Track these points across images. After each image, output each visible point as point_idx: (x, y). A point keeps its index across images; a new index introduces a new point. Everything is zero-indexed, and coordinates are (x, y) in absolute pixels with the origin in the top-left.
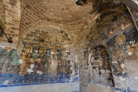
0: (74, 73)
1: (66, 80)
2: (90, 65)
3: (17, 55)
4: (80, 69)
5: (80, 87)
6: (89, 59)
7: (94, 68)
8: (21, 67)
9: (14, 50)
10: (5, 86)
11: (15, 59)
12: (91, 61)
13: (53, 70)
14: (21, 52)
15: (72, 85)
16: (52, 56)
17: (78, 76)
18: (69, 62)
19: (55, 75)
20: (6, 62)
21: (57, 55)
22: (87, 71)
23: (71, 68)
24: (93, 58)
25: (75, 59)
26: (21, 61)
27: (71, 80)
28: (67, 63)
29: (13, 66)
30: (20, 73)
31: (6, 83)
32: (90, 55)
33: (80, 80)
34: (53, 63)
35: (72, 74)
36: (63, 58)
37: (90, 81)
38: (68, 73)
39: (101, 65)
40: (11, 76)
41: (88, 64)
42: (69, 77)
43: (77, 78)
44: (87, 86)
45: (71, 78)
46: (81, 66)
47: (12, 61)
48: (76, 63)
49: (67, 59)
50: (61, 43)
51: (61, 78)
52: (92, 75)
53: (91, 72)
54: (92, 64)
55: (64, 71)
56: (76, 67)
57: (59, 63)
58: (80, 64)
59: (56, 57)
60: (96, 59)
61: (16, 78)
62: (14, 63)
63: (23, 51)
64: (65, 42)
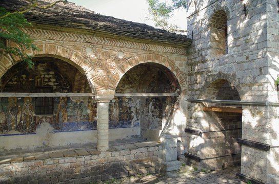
0: (135, 118)
1: (127, 125)
2: (150, 113)
3: (85, 107)
4: (141, 115)
5: (141, 132)
6: (150, 107)
7: (153, 116)
8: (90, 116)
9: (82, 102)
10: (82, 130)
11: (84, 110)
12: (151, 109)
13: (116, 117)
14: (87, 103)
15: (133, 130)
16: (113, 104)
17: (139, 121)
18: (130, 108)
19: (117, 121)
20: (79, 113)
21: (118, 102)
22: (148, 118)
23: (133, 114)
24: (153, 107)
25: (137, 104)
26: (89, 111)
27: (132, 126)
28: (128, 109)
29: (84, 116)
30: (90, 121)
31: (82, 128)
32: (151, 103)
33: (141, 125)
34: (115, 110)
35: (133, 120)
36: (124, 105)
37: (149, 126)
38: (129, 119)
39: (158, 114)
40: (84, 123)
41: (148, 112)
42: (131, 123)
43: (138, 123)
44: (146, 130)
45: (132, 123)
46: (143, 112)
47: (82, 111)
48: (138, 108)
49: (128, 106)
50: (121, 88)
51: (123, 124)
52: (151, 121)
53: (151, 119)
54: (152, 112)
55: (125, 117)
56: (137, 113)
57: (120, 110)
58: (142, 110)
59: (117, 104)
60: (155, 108)
61: (88, 125)
62: (84, 113)
63: (89, 102)
64: (126, 86)
